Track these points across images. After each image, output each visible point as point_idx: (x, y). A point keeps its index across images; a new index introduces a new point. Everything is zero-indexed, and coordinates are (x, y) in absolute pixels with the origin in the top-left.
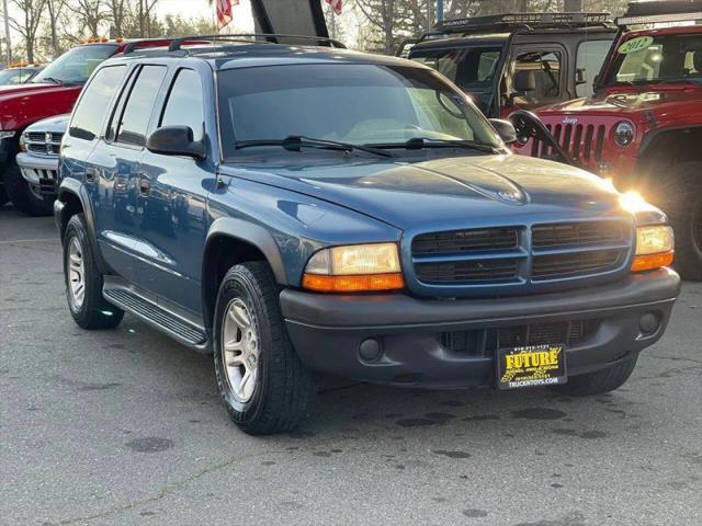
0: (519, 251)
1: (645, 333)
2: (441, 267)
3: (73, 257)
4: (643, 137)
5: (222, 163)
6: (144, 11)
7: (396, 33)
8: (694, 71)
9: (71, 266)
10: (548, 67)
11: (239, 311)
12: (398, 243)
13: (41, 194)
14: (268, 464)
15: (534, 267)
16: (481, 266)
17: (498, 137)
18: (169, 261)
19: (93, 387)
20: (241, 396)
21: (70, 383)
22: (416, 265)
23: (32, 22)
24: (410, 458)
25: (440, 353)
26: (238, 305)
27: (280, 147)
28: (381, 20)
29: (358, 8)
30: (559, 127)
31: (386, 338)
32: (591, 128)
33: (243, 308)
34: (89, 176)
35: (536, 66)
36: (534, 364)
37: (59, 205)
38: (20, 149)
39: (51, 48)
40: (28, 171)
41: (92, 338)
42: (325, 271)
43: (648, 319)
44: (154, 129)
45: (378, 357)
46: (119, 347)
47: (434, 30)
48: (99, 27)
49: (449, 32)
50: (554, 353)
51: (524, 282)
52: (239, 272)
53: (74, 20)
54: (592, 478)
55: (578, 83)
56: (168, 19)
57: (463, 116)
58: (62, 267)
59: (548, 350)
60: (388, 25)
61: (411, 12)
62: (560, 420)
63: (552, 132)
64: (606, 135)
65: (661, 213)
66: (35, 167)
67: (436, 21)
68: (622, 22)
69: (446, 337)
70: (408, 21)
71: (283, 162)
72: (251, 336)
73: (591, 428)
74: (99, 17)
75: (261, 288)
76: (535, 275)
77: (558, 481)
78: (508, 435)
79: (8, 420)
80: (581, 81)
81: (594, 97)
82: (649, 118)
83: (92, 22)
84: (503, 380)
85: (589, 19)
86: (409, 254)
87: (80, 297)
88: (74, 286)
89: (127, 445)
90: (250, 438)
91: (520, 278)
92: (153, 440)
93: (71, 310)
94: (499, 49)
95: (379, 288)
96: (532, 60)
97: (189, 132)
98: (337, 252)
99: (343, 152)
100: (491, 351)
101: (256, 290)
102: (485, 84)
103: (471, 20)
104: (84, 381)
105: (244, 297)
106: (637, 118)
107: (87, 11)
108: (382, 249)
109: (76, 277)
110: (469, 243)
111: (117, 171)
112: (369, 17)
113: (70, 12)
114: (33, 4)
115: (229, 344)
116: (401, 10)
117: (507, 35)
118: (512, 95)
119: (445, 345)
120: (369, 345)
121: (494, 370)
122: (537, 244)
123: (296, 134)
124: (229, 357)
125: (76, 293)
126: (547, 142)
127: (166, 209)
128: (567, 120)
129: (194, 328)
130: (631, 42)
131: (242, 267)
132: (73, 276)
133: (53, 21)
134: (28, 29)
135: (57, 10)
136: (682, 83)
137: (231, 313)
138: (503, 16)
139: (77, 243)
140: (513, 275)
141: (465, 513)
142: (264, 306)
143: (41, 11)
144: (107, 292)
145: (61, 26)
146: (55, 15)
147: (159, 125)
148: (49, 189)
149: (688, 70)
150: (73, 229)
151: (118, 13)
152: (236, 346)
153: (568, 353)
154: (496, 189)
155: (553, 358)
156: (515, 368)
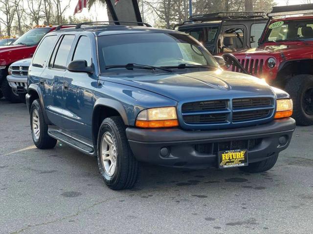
0: (227, 110)
1: (281, 144)
2: (195, 117)
3: (35, 118)
4: (280, 64)
5: (100, 75)
6: (59, 14)
7: (171, 23)
8: (301, 36)
9: (34, 122)
10: (238, 35)
11: (108, 137)
12: (176, 107)
13: (17, 93)
14: (122, 201)
15: (233, 117)
16: (211, 116)
17: (217, 63)
18: (78, 118)
19: (45, 172)
20: (109, 174)
21: (35, 171)
22: (184, 116)
23: (10, 20)
24: (182, 198)
25: (194, 153)
26: (108, 135)
27: (125, 68)
28: (164, 17)
29: (154, 12)
30: (243, 60)
31: (171, 147)
32: (257, 60)
33: (110, 136)
34: (41, 83)
35: (233, 35)
36: (234, 158)
37: (28, 96)
38: (8, 74)
39: (18, 31)
40: (12, 83)
41: (44, 152)
42: (145, 119)
43: (282, 139)
44: (70, 62)
45: (168, 156)
46: (55, 156)
47: (188, 20)
48: (39, 22)
49: (195, 20)
50: (242, 153)
51: (229, 123)
52: (108, 121)
53: (28, 18)
54: (259, 205)
55: (251, 42)
56: (70, 18)
57: (202, 55)
58: (30, 123)
59: (240, 152)
60: (168, 20)
61: (177, 13)
62: (246, 183)
63: (241, 63)
64: (264, 64)
65: (287, 94)
66: (15, 81)
67: (189, 17)
68: (270, 15)
69: (197, 146)
70: (176, 17)
71: (126, 74)
72: (114, 148)
73: (259, 185)
74: (39, 17)
75: (118, 127)
76: (234, 120)
77: (245, 206)
78: (223, 189)
79: (10, 186)
80: (253, 41)
81: (258, 47)
82: (282, 56)
83: (36, 19)
84: (221, 164)
85: (256, 15)
86: (181, 112)
87: (38, 135)
88: (35, 131)
89: (61, 195)
90: (114, 191)
91: (227, 121)
92: (73, 192)
93: (34, 140)
94: (217, 28)
95: (168, 126)
96: (232, 33)
97: (86, 62)
98: (150, 111)
99: (151, 70)
100: (216, 152)
101: (116, 128)
102: (211, 43)
103: (205, 15)
104: (41, 169)
105: (110, 131)
106: (277, 56)
107: (34, 15)
108: (169, 109)
109: (36, 127)
110: (206, 107)
111: (54, 81)
112: (159, 16)
113: (26, 15)
114: (10, 12)
115: (104, 152)
116: (173, 13)
117: (221, 21)
118: (223, 47)
119: (196, 150)
120: (164, 150)
121: (217, 160)
122: (235, 107)
123: (131, 63)
124: (104, 157)
125: (36, 133)
126: (238, 67)
127: (75, 97)
128: (247, 58)
129: (88, 146)
130: (274, 24)
131: (109, 119)
132: (35, 126)
133: (19, 19)
134: (8, 23)
135: (21, 14)
136: (296, 41)
137: (105, 138)
138: (218, 13)
139: (36, 112)
140: (224, 120)
141: (206, 219)
142: (119, 135)
143: (13, 15)
144: (49, 132)
145: (23, 21)
146: (20, 17)
147: (72, 60)
148: (21, 91)
149: (299, 35)
150: (35, 106)
151: (48, 15)
152: (107, 152)
153: (248, 153)
154: (217, 85)
155: (242, 155)
156: (226, 159)
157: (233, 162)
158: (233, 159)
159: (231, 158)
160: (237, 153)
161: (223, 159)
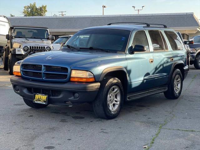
0: (41, 71)
1: (76, 98)
12: (20, 66)
51: (42, 78)
155: (45, 98)
156: (37, 98)
157: (40, 100)
158: (40, 99)
159: (40, 98)
160: (43, 96)
161: (36, 98)
